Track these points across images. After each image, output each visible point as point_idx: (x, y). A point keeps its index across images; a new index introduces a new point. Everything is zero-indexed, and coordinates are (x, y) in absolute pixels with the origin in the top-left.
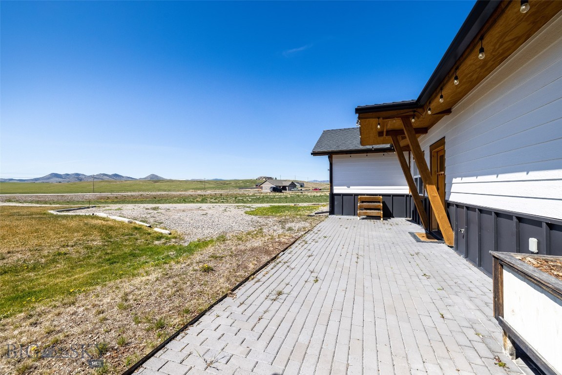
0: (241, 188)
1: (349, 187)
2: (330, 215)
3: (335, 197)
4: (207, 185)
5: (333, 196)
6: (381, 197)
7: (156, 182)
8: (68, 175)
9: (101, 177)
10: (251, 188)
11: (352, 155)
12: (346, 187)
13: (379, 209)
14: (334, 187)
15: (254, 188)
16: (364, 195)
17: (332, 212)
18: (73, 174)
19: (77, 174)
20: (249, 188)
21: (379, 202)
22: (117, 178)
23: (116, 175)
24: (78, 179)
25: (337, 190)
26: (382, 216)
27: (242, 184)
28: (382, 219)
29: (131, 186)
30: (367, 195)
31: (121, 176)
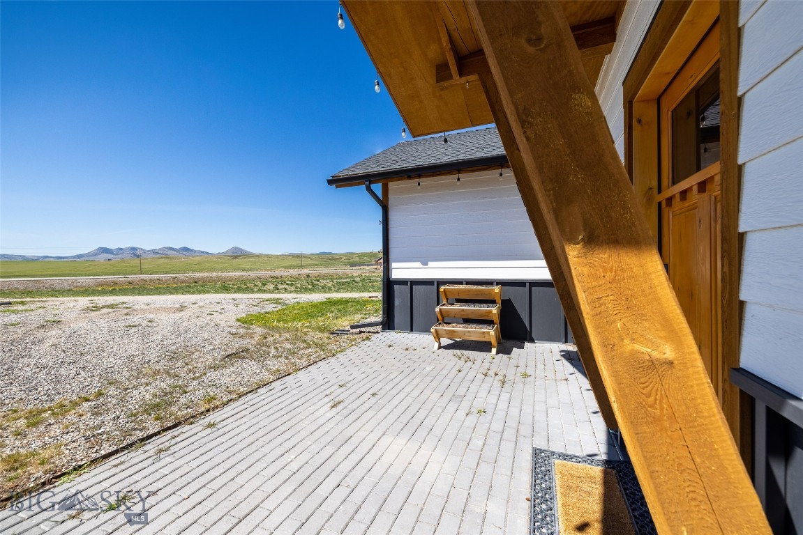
0: (353, 265)
1: (425, 264)
2: (383, 330)
3: (396, 287)
4: (306, 262)
5: (389, 285)
6: (497, 289)
7: (236, 257)
8: (121, 249)
9: (165, 252)
10: (368, 265)
11: (421, 180)
12: (418, 264)
13: (490, 322)
14: (394, 265)
15: (372, 265)
16: (460, 282)
17: (388, 324)
18: (128, 249)
19: (134, 249)
20: (365, 265)
21: (493, 302)
22: (188, 253)
23: (185, 249)
24: (135, 255)
25: (400, 271)
26: (494, 342)
27: (357, 260)
28: (494, 351)
29: (199, 264)
30: (469, 282)
31: (192, 250)
